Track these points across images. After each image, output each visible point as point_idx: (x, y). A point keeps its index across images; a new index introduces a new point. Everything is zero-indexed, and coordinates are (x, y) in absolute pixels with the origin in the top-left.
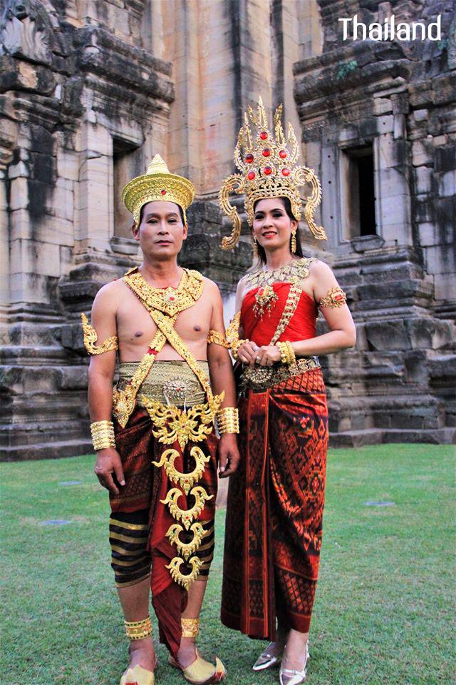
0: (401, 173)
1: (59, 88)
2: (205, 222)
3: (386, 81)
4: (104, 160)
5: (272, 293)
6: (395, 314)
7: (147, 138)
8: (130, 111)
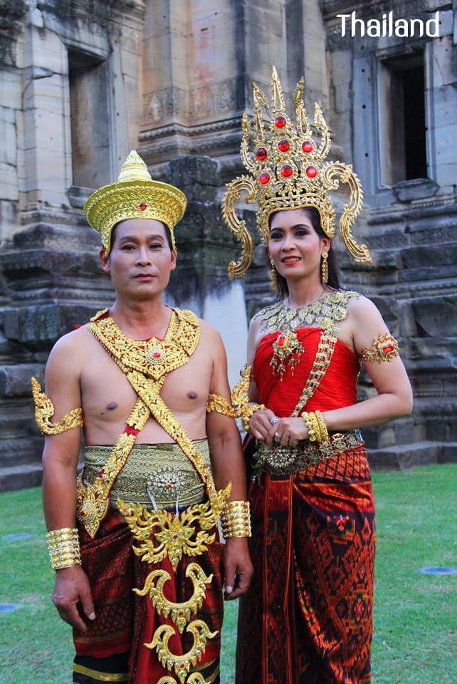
2: (196, 185)
4: (56, 80)
5: (295, 343)
7: (116, 48)
8: (90, 10)
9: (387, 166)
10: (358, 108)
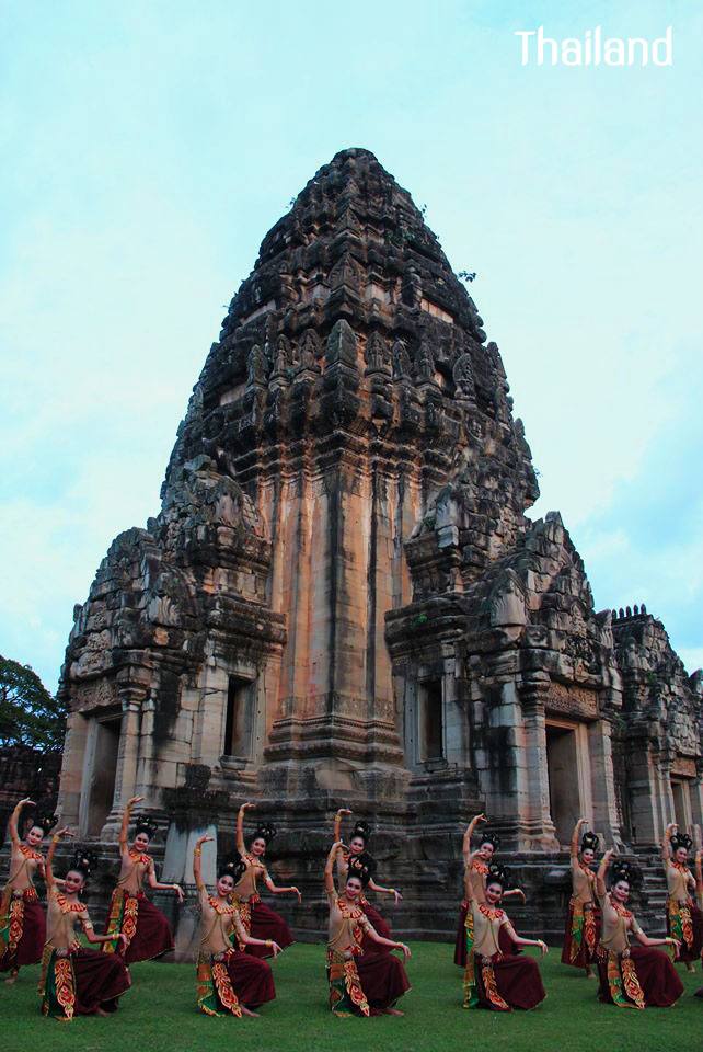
0: (461, 708)
1: (186, 642)
3: (449, 632)
4: (220, 694)
6: (445, 828)
7: (262, 674)
8: (246, 654)
9: (423, 747)
10: (407, 711)
